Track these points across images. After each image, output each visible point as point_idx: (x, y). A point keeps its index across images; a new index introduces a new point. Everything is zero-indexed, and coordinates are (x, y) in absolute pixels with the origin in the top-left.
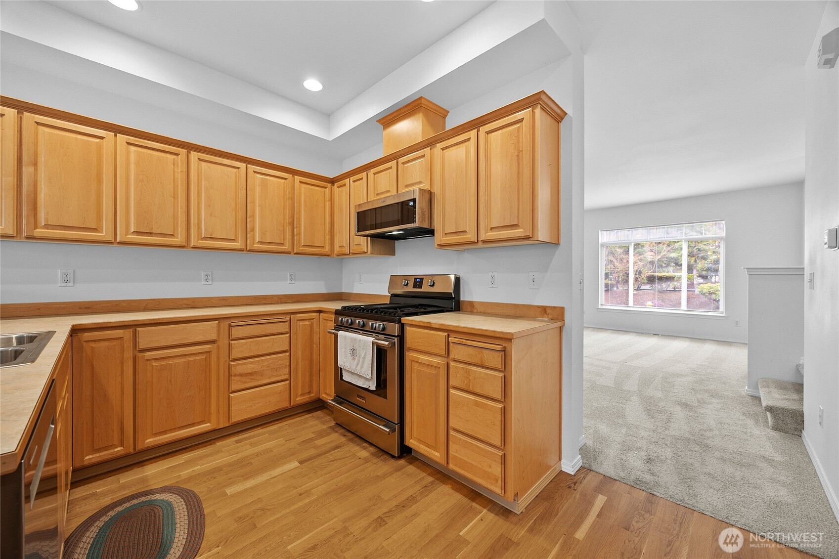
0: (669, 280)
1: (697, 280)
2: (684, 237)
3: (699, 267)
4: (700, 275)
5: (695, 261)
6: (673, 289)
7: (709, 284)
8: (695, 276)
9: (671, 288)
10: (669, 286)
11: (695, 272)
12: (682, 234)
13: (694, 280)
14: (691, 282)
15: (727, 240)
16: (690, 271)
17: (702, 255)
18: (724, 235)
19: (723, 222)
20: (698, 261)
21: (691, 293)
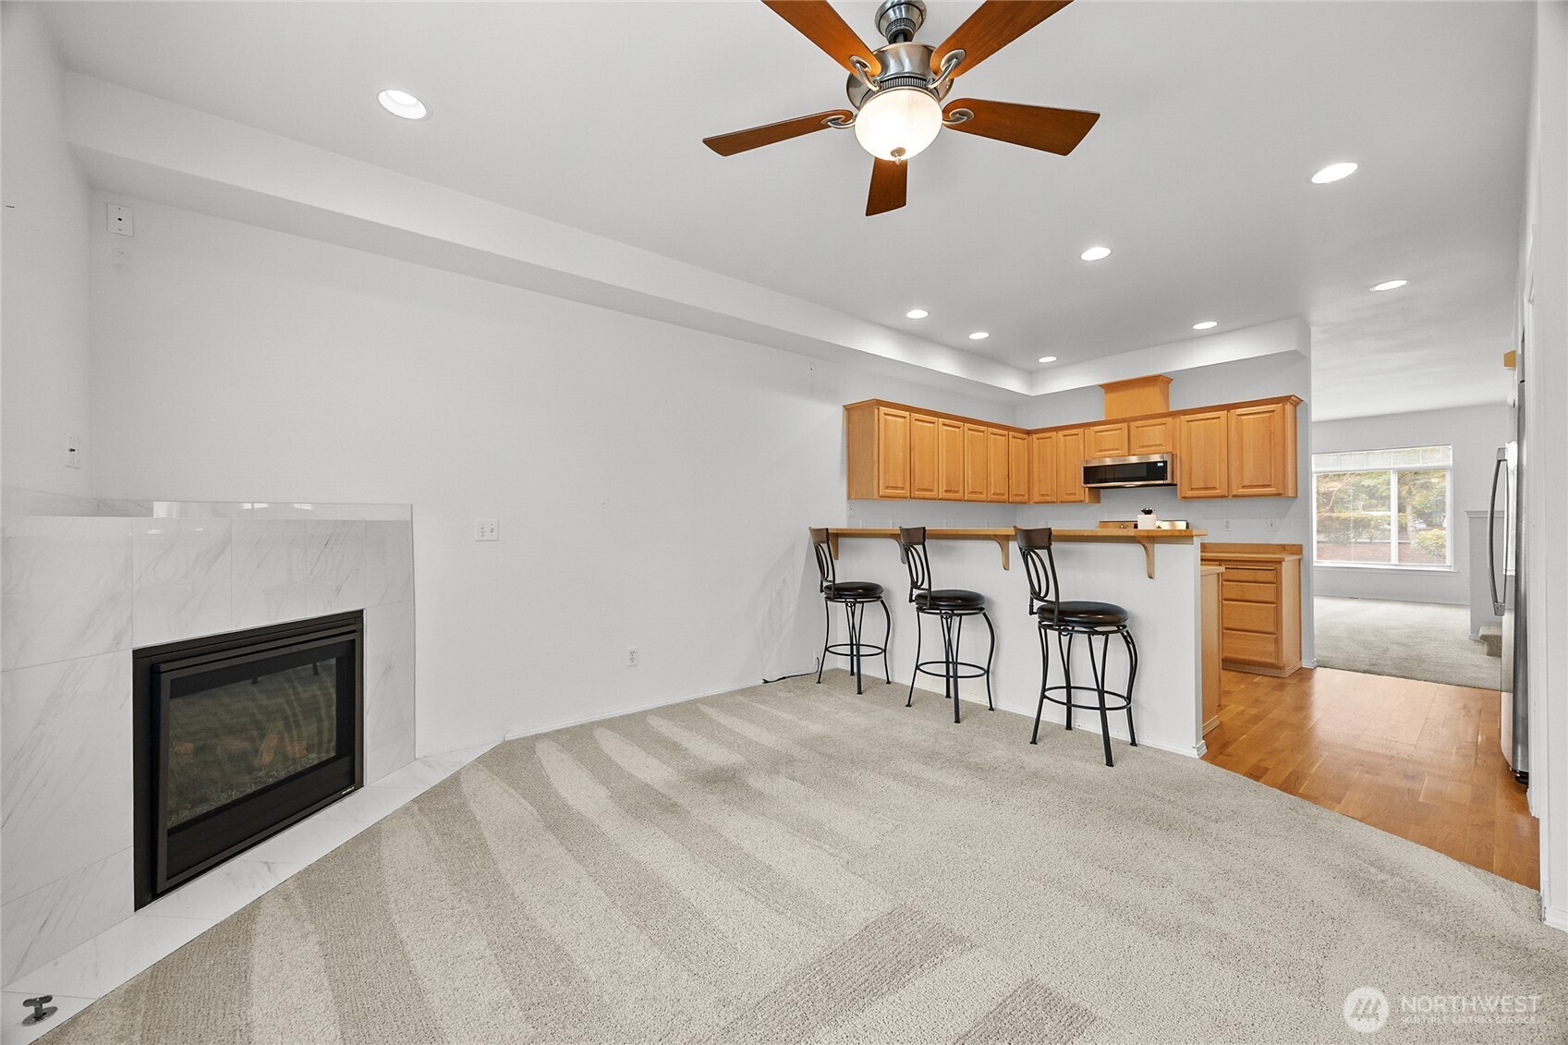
0: (1362, 524)
1: (1415, 524)
2: (1392, 466)
3: (1417, 499)
4: (1420, 514)
5: (1410, 492)
6: (1368, 541)
7: (1436, 531)
8: (1410, 517)
9: (1364, 539)
10: (1360, 534)
11: (1409, 510)
12: (1390, 461)
13: (1409, 524)
14: (1402, 529)
15: (1455, 470)
16: (1401, 509)
17: (1422, 481)
18: (1450, 462)
19: (1450, 447)
20: (1414, 492)
21: (1403, 546)
